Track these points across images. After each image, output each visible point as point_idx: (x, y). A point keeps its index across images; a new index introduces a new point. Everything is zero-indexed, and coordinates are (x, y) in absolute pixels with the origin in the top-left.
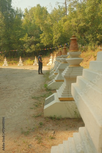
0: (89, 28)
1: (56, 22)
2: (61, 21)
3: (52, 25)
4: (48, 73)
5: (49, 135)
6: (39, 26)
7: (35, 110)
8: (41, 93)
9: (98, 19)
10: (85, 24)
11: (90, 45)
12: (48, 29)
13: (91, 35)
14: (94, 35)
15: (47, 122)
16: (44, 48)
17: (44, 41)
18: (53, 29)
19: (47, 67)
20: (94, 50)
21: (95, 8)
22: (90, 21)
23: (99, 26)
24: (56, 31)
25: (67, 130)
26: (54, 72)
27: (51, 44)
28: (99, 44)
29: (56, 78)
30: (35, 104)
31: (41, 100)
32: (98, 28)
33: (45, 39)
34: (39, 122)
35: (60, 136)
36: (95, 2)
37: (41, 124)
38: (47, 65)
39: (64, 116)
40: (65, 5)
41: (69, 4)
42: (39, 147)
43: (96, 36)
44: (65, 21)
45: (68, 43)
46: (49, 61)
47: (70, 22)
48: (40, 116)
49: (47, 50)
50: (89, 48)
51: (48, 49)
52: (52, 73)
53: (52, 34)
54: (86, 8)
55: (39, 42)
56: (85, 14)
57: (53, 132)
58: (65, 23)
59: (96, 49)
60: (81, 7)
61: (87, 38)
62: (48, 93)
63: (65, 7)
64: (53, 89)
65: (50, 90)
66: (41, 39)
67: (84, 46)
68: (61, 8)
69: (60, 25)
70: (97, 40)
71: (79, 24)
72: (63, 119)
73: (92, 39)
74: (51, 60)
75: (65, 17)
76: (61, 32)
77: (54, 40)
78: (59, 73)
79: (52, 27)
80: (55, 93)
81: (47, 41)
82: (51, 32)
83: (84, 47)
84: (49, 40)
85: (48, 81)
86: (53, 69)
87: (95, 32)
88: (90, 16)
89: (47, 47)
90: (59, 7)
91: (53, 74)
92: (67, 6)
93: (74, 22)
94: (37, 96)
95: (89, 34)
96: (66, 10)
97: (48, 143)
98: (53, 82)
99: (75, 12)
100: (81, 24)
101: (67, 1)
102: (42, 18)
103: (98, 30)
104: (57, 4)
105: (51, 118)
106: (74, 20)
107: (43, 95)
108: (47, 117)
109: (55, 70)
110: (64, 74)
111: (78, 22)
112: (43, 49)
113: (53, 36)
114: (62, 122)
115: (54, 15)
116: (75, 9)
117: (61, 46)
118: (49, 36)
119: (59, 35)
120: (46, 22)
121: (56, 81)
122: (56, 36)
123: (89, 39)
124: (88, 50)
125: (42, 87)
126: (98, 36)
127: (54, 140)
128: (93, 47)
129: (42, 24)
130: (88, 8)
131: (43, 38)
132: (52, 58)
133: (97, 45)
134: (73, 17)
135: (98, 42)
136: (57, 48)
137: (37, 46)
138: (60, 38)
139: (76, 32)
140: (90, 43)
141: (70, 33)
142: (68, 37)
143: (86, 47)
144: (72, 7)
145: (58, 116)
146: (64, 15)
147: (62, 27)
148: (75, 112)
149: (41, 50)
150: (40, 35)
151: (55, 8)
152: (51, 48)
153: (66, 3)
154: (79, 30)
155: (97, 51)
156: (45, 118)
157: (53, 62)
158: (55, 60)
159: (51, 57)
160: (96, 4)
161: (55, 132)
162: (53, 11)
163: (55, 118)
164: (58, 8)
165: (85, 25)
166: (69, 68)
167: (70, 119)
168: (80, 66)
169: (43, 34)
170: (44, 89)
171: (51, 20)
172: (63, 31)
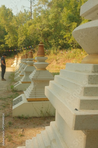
0: (52, 33)
1: (22, 25)
2: (26, 24)
3: (17, 28)
4: (13, 74)
5: (19, 133)
6: (4, 27)
7: (3, 111)
8: (7, 94)
9: (60, 26)
10: (48, 29)
11: (53, 49)
12: (14, 31)
13: (53, 40)
14: (57, 40)
15: (16, 121)
16: (9, 49)
17: (9, 42)
18: (18, 31)
19: (11, 68)
20: (56, 54)
21: (57, 16)
22: (53, 27)
23: (61, 32)
24: (21, 34)
25: (34, 127)
26: (20, 74)
27: (15, 46)
28: (60, 49)
29: (22, 80)
30: (2, 104)
31: (8, 101)
32: (60, 34)
33: (10, 40)
34: (8, 122)
35: (29, 133)
36: (58, 10)
37: (10, 123)
38: (12, 66)
39: (31, 115)
40: (30, 10)
41: (34, 9)
42: (9, 144)
43: (58, 41)
44: (30, 24)
45: (32, 46)
46: (14, 63)
47: (35, 26)
48: (9, 116)
49: (11, 52)
50: (52, 51)
51: (12, 50)
52: (17, 74)
53: (17, 36)
54: (49, 14)
55: (4, 43)
56: (48, 20)
57: (22, 130)
58: (30, 26)
59: (58, 53)
60: (45, 13)
61: (50, 42)
62: (15, 94)
63: (30, 11)
64: (19, 90)
65: (16, 91)
66: (6, 40)
67: (47, 49)
68: (27, 11)
69: (25, 28)
70: (59, 45)
71: (43, 29)
72: (30, 118)
73: (55, 44)
74: (15, 61)
75: (30, 21)
76: (26, 35)
77: (19, 42)
78: (25, 75)
79: (17, 29)
80: (22, 94)
81: (12, 42)
82: (17, 34)
83: (47, 51)
84: (14, 42)
85: (14, 83)
86: (18, 71)
87: (58, 38)
88: (53, 22)
89: (11, 48)
90: (25, 11)
91: (19, 76)
92: (32, 10)
93: (39, 27)
94: (4, 97)
95: (52, 39)
96: (31, 14)
97: (18, 140)
98: (19, 84)
99: (40, 18)
100: (45, 29)
101: (32, 6)
102: (7, 20)
103: (60, 36)
104: (23, 7)
105: (19, 118)
106: (38, 25)
107: (9, 96)
108: (15, 117)
109: (20, 72)
110: (31, 76)
111: (42, 27)
112: (7, 51)
113: (18, 38)
114: (29, 121)
115: (20, 18)
116: (40, 14)
117: (25, 48)
118: (14, 39)
119: (24, 37)
120: (11, 24)
121: (23, 83)
122: (21, 39)
123: (52, 44)
124: (51, 53)
125: (9, 89)
126: (60, 41)
127: (23, 137)
128: (55, 51)
129: (7, 25)
130: (52, 15)
131: (8, 39)
132: (17, 60)
133: (59, 50)
134: (37, 21)
135: (59, 47)
136: (22, 50)
137: (1, 47)
138: (25, 40)
139: (40, 36)
140: (53, 48)
141: (34, 37)
142: (32, 40)
143: (49, 50)
144: (37, 12)
145: (25, 115)
146: (29, 19)
147: (27, 31)
148: (41, 111)
149: (5, 51)
150: (5, 36)
151: (20, 11)
152: (15, 50)
153: (31, 7)
154: (43, 35)
155: (59, 55)
156: (13, 118)
157: (17, 64)
158: (19, 61)
159: (16, 58)
160: (58, 12)
161: (24, 130)
162: (19, 14)
163: (23, 117)
164: (23, 12)
165: (48, 31)
166: (37, 71)
167: (36, 117)
168: (46, 70)
169: (8, 36)
170: (11, 90)
171: (16, 22)
172: (28, 34)
